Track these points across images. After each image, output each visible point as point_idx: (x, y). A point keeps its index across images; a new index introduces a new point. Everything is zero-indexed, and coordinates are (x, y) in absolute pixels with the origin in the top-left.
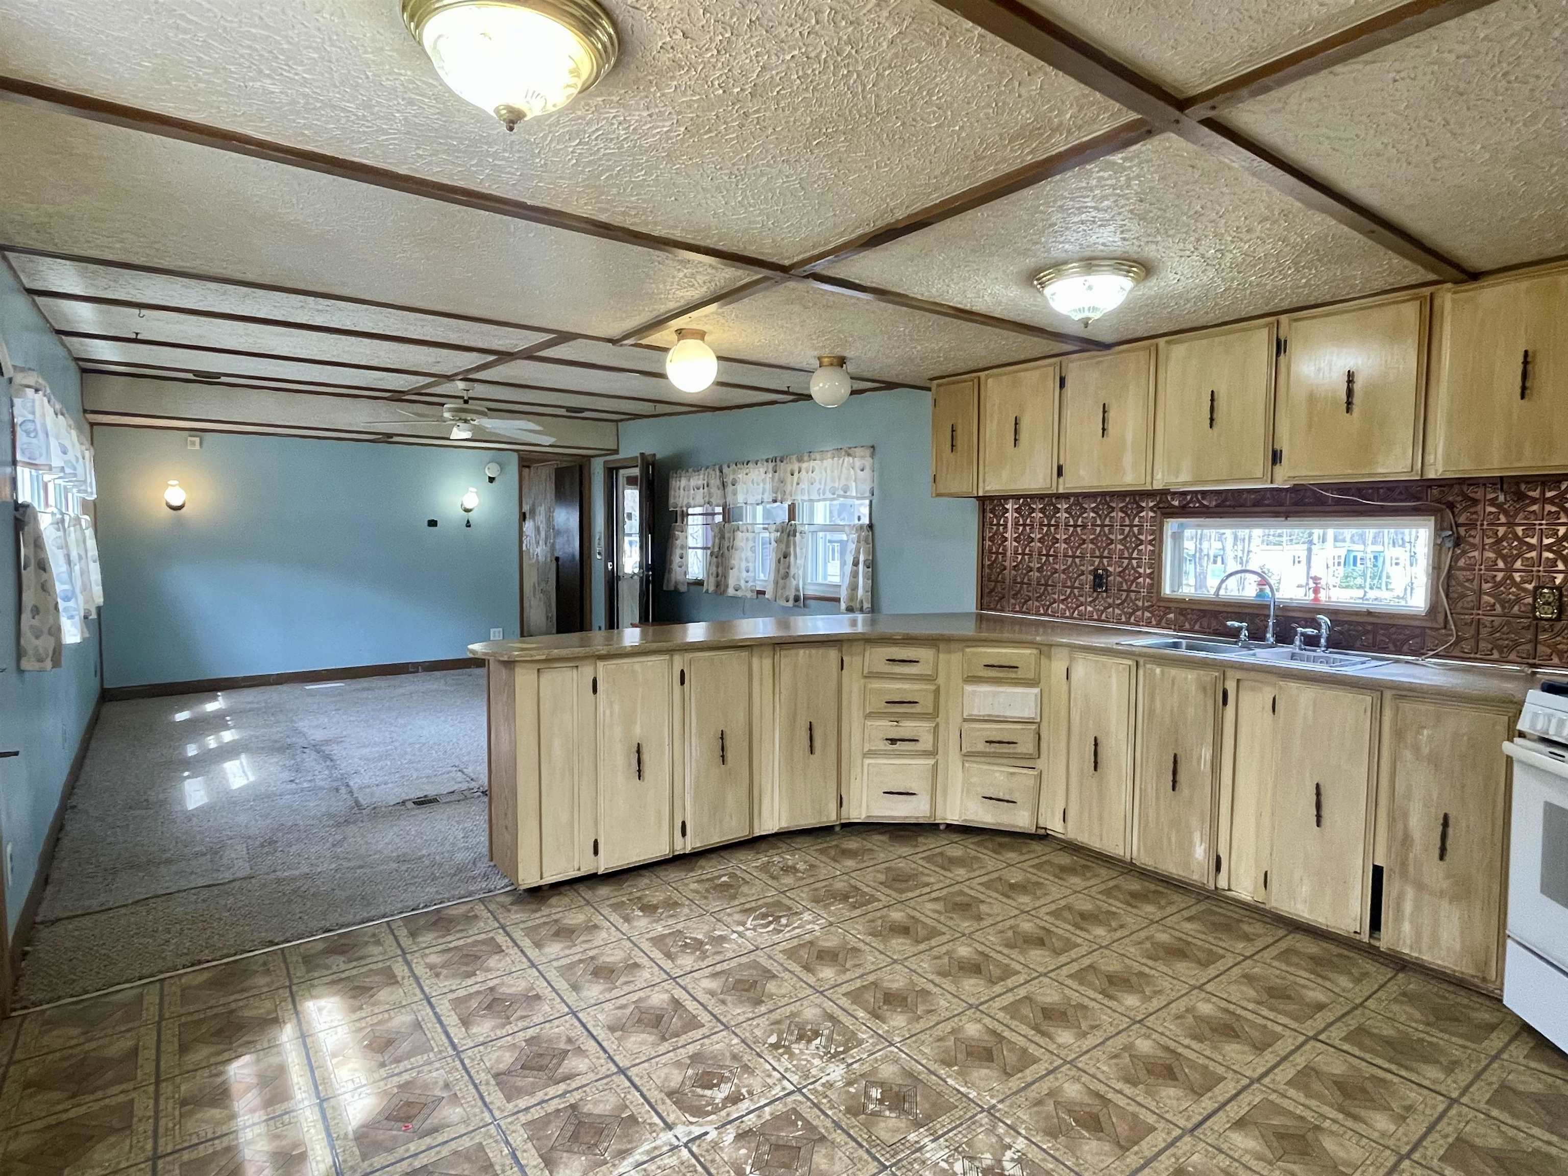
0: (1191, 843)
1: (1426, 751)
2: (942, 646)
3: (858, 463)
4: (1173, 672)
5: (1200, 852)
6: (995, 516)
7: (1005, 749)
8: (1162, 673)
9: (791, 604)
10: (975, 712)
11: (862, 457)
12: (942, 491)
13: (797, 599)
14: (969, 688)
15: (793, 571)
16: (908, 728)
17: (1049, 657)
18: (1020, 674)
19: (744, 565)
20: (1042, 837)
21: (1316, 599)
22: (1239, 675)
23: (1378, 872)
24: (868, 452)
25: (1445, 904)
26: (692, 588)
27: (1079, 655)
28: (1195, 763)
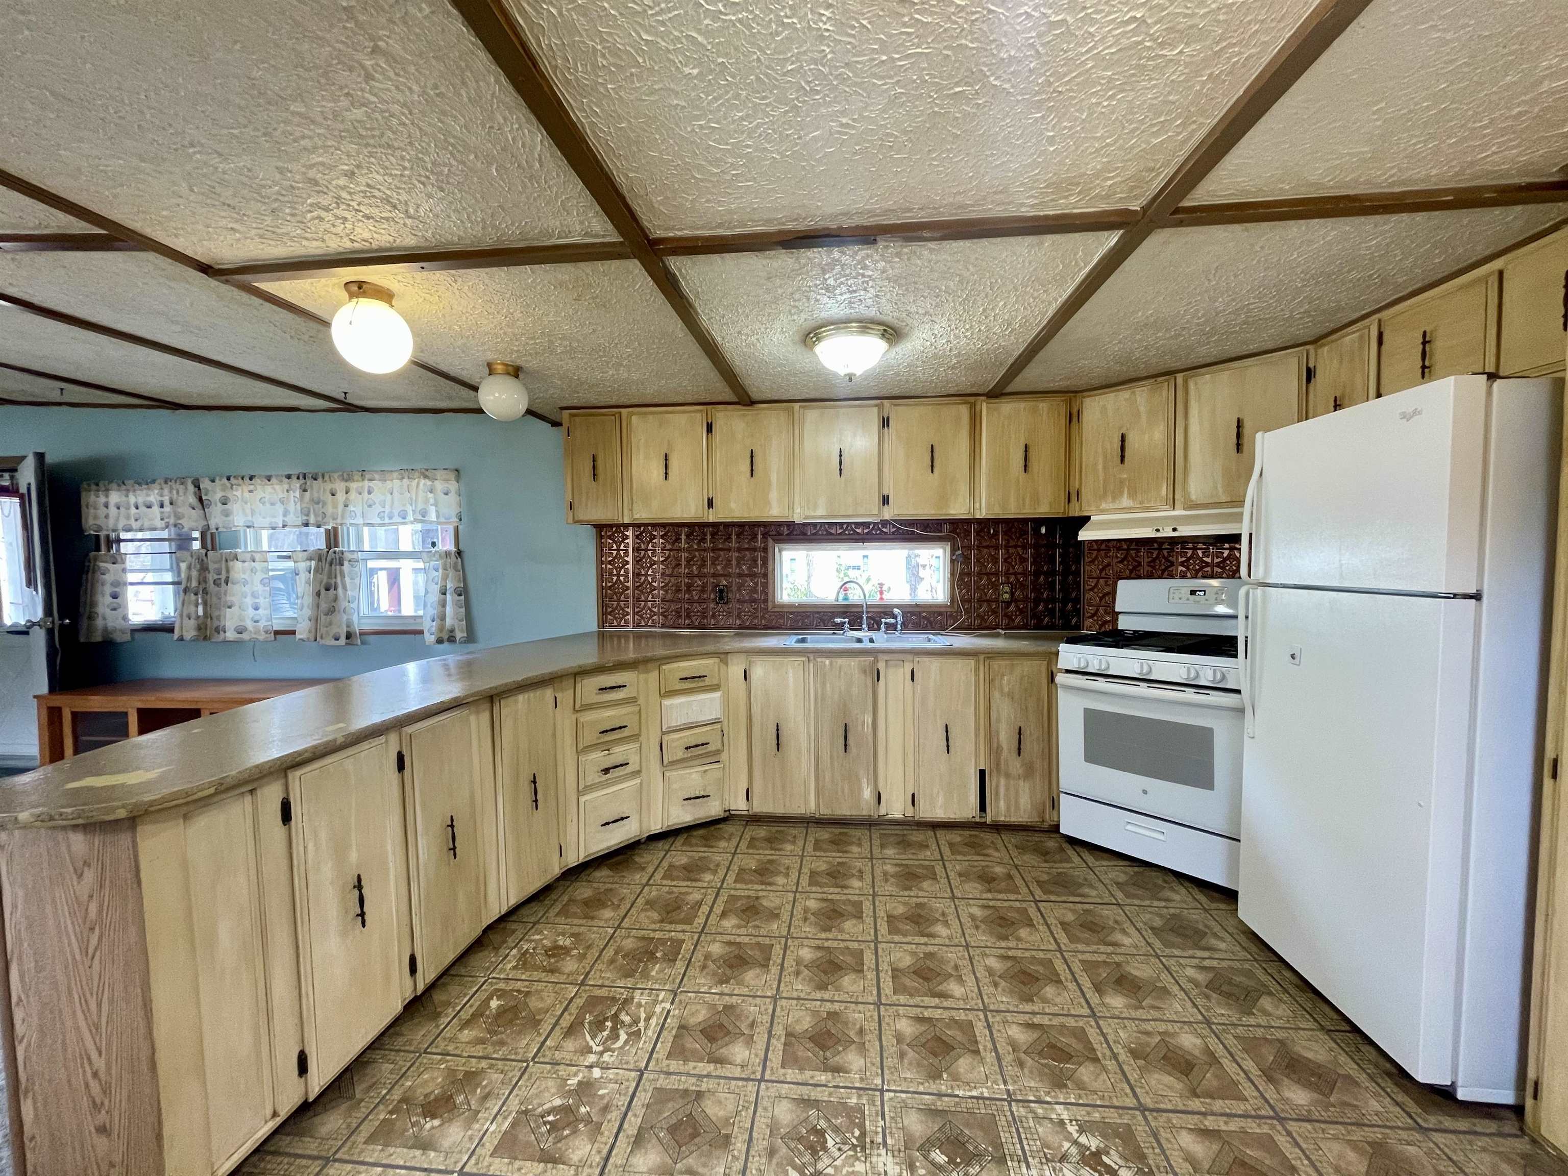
0: (860, 789)
1: (1006, 690)
2: (641, 667)
3: (439, 485)
4: (840, 661)
5: (867, 794)
6: (614, 542)
7: (700, 751)
8: (831, 664)
9: (343, 641)
10: (674, 724)
11: (447, 480)
12: (581, 518)
13: (349, 636)
14: (667, 702)
15: (343, 604)
16: (620, 753)
17: (727, 664)
18: (708, 681)
19: (249, 601)
20: (728, 818)
21: (881, 599)
22: (886, 657)
23: (982, 773)
24: (452, 476)
25: (1021, 783)
26: (137, 635)
27: (754, 659)
28: (860, 728)
